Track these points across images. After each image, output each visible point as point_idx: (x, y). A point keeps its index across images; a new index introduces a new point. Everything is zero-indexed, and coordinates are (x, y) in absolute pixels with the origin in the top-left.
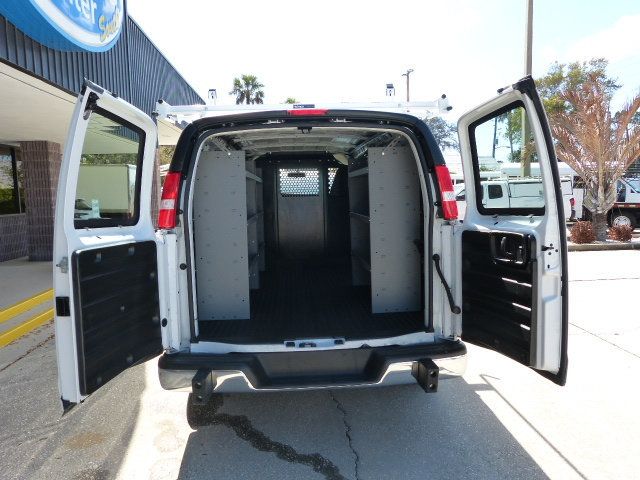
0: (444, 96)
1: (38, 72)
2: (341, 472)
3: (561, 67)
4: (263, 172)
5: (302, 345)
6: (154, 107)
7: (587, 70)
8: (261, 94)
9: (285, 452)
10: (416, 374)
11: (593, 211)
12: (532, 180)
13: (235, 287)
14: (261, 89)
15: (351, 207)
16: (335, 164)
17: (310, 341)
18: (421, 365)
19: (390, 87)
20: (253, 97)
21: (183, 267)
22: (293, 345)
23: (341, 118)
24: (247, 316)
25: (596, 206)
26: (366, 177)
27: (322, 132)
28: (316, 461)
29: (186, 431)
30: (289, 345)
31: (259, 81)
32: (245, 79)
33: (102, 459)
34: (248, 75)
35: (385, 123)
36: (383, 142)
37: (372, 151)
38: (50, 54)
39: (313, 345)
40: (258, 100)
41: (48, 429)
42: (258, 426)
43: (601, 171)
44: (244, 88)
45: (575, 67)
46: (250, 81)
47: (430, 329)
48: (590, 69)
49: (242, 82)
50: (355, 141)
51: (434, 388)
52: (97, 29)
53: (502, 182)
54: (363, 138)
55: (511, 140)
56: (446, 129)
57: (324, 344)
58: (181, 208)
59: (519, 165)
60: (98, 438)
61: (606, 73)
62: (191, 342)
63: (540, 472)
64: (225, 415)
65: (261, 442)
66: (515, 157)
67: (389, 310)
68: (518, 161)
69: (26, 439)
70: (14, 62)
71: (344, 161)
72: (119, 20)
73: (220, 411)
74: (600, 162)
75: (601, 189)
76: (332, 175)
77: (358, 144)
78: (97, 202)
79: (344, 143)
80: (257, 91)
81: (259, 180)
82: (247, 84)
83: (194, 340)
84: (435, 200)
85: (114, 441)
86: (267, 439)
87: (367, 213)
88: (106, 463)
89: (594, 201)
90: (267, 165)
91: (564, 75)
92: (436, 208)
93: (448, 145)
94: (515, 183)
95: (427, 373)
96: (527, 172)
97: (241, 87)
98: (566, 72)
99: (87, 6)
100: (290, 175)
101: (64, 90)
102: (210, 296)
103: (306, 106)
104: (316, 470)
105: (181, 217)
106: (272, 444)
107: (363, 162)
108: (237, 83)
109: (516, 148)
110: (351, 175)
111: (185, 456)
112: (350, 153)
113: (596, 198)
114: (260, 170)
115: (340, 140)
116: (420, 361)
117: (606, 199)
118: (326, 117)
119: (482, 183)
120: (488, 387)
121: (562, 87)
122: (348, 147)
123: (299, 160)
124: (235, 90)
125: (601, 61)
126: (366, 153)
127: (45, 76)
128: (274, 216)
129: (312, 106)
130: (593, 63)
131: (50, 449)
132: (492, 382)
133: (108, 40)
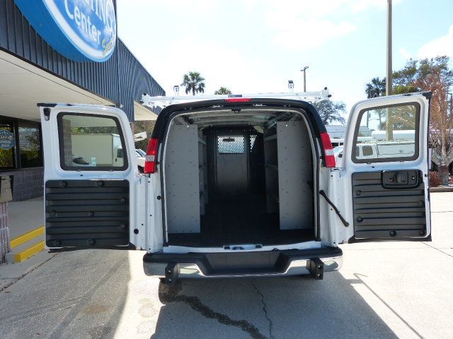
0: (326, 88)
1: (64, 76)
2: (260, 332)
3: (415, 63)
4: (207, 138)
5: (234, 249)
6: (140, 98)
7: (434, 65)
8: (203, 85)
9: (223, 319)
10: (309, 268)
11: (438, 164)
12: (395, 142)
13: (191, 211)
14: (203, 82)
15: (266, 160)
16: (255, 132)
17: (240, 246)
18: (312, 262)
19: (291, 82)
20: (197, 87)
21: (159, 198)
22: (229, 248)
23: (259, 103)
24: (198, 230)
25: (440, 161)
26: (275, 140)
27: (247, 112)
28: (244, 325)
29: (159, 305)
30: (226, 248)
31: (201, 76)
32: (192, 75)
33: (106, 321)
34: (193, 72)
35: (287, 106)
36: (286, 118)
37: (279, 124)
38: (72, 65)
39: (241, 248)
40: (201, 89)
41: (71, 302)
42: (205, 303)
43: (443, 136)
44: (191, 81)
45: (425, 62)
46: (195, 76)
47: (318, 239)
48: (436, 63)
49: (190, 77)
50: (268, 117)
51: (321, 277)
52: (101, 48)
53: (372, 144)
54: (273, 115)
55: (380, 114)
56: (333, 107)
57: (249, 248)
58: (159, 161)
59: (384, 132)
60: (103, 308)
61: (448, 67)
62: (163, 246)
63: (393, 334)
64: (183, 296)
65: (208, 313)
66: (382, 126)
67: (292, 228)
68: (384, 130)
69: (58, 308)
70: (46, 68)
71: (261, 130)
72: (113, 41)
73: (180, 293)
74: (442, 129)
75: (443, 148)
76: (253, 140)
77: (270, 119)
78: (94, 159)
79: (261, 119)
80: (199, 83)
81: (205, 143)
82: (193, 78)
83: (165, 244)
84: (320, 155)
85: (113, 311)
86: (212, 311)
87: (276, 164)
88: (109, 323)
89: (439, 157)
90: (210, 133)
91: (417, 68)
92: (321, 160)
93: (334, 118)
94: (382, 145)
95: (316, 267)
96: (391, 137)
97: (189, 80)
98: (418, 66)
99: (96, 34)
100: (224, 140)
101: (79, 86)
102: (175, 217)
103: (236, 96)
104: (244, 330)
105: (158, 166)
106: (214, 314)
107: (273, 131)
108: (186, 78)
109: (383, 120)
110: (266, 139)
111: (159, 320)
112: (265, 125)
113: (440, 155)
114: (205, 136)
115: (258, 117)
116: (312, 259)
117: (447, 155)
118: (250, 103)
119: (358, 145)
120: (360, 281)
121: (415, 77)
122: (263, 121)
123: (231, 130)
124: (185, 82)
125: (443, 58)
126: (276, 125)
127: (69, 78)
128: (213, 167)
129: (241, 96)
130: (438, 59)
131: (74, 314)
132: (362, 278)
133: (107, 54)
